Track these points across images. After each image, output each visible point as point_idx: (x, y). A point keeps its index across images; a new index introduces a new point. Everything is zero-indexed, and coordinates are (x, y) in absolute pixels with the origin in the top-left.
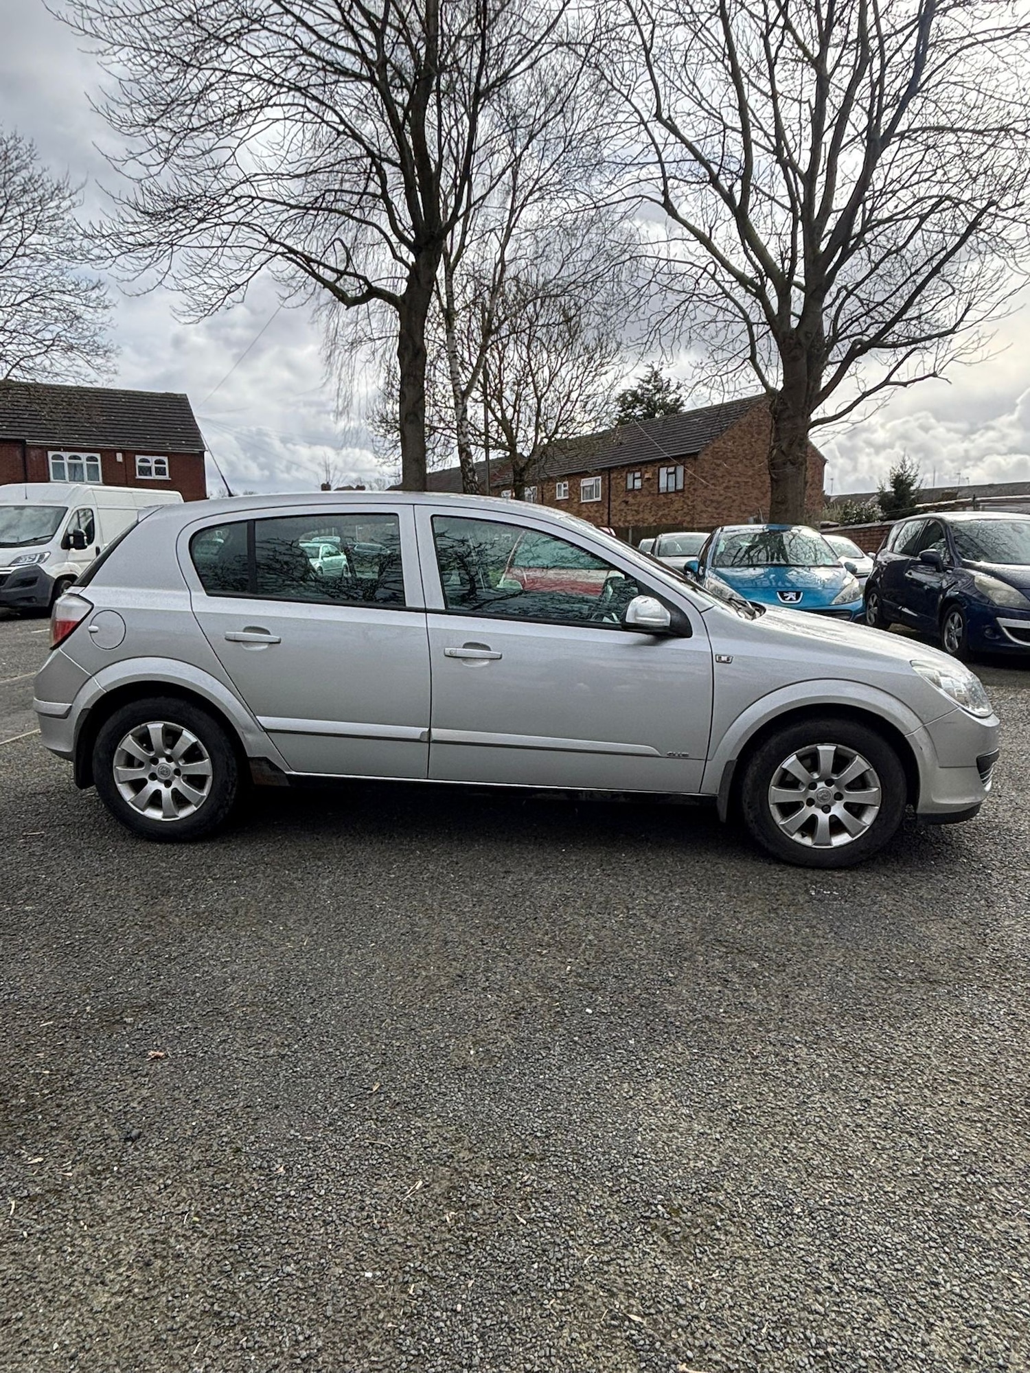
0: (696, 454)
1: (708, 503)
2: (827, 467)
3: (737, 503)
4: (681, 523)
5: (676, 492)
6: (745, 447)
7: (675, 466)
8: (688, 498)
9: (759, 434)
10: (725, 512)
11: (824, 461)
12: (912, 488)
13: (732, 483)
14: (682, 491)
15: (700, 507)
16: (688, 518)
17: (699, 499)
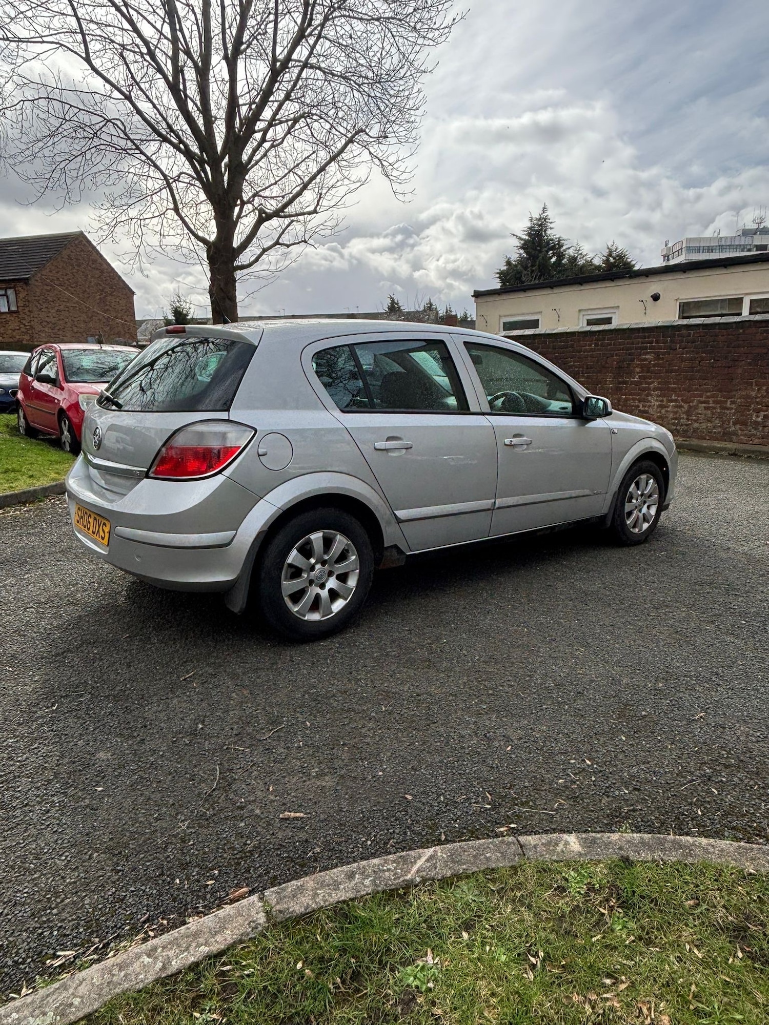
0: (27, 279)
1: (45, 323)
2: (135, 297)
3: (69, 324)
4: (20, 341)
5: (11, 312)
6: (68, 277)
7: (6, 289)
8: (24, 319)
9: (79, 266)
10: (61, 332)
11: (133, 293)
12: (189, 317)
13: (62, 307)
14: (16, 312)
15: (38, 327)
16: (27, 337)
17: (36, 320)
